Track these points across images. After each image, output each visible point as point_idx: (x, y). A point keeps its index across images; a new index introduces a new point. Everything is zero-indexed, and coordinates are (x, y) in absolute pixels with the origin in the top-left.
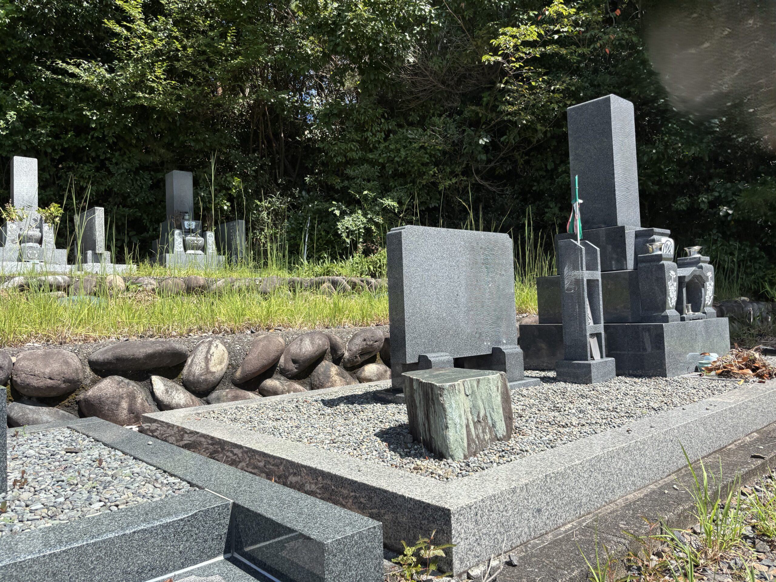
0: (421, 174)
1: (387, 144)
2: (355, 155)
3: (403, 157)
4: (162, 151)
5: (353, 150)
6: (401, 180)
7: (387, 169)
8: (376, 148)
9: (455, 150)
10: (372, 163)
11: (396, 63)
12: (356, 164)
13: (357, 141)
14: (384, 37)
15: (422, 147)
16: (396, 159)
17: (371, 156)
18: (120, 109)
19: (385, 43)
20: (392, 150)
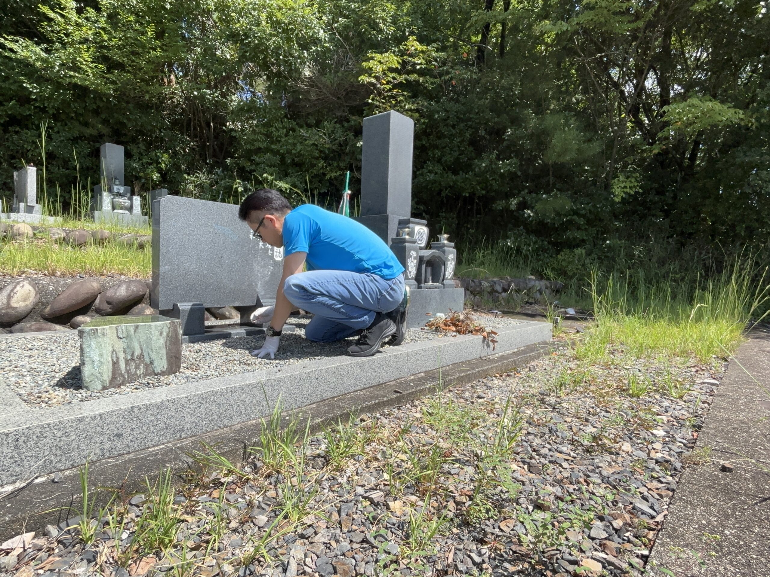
0: (313, 166)
1: (286, 139)
2: (262, 145)
3: (298, 150)
4: (100, 126)
5: (260, 141)
6: (298, 168)
7: (286, 159)
8: (279, 142)
9: (341, 150)
10: (275, 153)
11: (294, 74)
12: (263, 152)
13: (264, 134)
14: (284, 51)
15: (314, 144)
16: (293, 151)
17: (273, 147)
18: (58, 86)
19: (285, 56)
20: (290, 144)
